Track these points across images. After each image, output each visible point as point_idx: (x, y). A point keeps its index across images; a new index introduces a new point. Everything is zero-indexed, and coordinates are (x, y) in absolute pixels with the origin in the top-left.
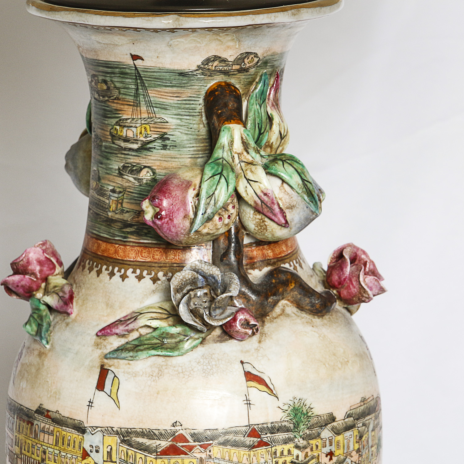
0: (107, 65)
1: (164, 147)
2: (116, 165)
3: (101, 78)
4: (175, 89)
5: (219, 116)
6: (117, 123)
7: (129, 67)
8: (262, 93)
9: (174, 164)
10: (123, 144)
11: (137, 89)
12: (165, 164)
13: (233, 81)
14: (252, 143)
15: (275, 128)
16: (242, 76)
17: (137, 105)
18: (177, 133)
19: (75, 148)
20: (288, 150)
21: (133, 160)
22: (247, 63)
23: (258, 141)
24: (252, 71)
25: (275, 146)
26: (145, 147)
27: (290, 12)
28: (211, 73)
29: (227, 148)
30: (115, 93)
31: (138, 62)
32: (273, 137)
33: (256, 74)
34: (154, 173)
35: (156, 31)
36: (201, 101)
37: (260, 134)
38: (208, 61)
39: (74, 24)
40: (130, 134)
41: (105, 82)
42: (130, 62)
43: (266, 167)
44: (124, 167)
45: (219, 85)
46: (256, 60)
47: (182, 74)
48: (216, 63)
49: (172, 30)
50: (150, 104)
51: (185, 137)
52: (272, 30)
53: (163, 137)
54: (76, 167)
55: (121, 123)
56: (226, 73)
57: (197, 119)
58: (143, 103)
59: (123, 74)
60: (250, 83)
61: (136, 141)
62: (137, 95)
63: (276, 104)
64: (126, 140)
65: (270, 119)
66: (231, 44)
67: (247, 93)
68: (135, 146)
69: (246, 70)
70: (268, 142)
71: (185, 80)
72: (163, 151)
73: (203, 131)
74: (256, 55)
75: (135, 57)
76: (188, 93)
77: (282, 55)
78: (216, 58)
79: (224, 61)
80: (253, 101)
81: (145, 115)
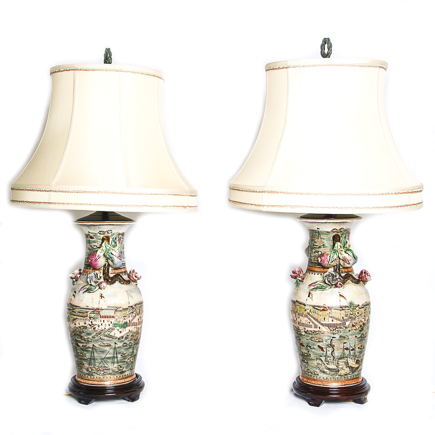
0: (312, 230)
1: (324, 247)
2: (314, 251)
3: (311, 233)
4: (326, 235)
5: (335, 241)
6: (314, 242)
7: (317, 231)
8: (345, 236)
9: (325, 251)
10: (315, 247)
11: (318, 235)
12: (324, 251)
13: (338, 234)
14: (342, 247)
15: (348, 244)
16: (341, 233)
17: (318, 238)
18: (326, 244)
19: (307, 248)
20: (350, 248)
21: (317, 250)
22: (342, 230)
23: (344, 247)
24: (343, 232)
25: (348, 248)
26: (320, 247)
27: (351, 220)
28: (334, 232)
29: (337, 247)
30: (314, 236)
31: (319, 230)
32: (347, 246)
33: (344, 233)
34: (321, 252)
35: (322, 223)
36: (332, 238)
37: (344, 245)
38: (333, 229)
39: (306, 222)
40: (317, 245)
41: (312, 234)
42: (317, 229)
43: (345, 252)
44: (315, 251)
45: (336, 235)
46: (344, 230)
47: (328, 232)
48: (335, 230)
49: (325, 223)
50: (321, 238)
51: (328, 245)
52: (347, 223)
53: (323, 245)
54: (307, 252)
55: (315, 242)
56: (337, 232)
57: (331, 241)
58: (319, 238)
59: (316, 232)
60: (343, 234)
61: (318, 246)
62: (318, 236)
63: (348, 239)
64: (316, 246)
65: (347, 242)
66: (338, 226)
67: (342, 237)
68: (318, 247)
69: (342, 232)
70: (346, 247)
71: (328, 233)
72: (324, 248)
73: (332, 244)
74: (344, 229)
75: (318, 229)
76: (329, 236)
77: (349, 229)
78: (335, 229)
79: (337, 230)
80: (343, 238)
81: (320, 241)
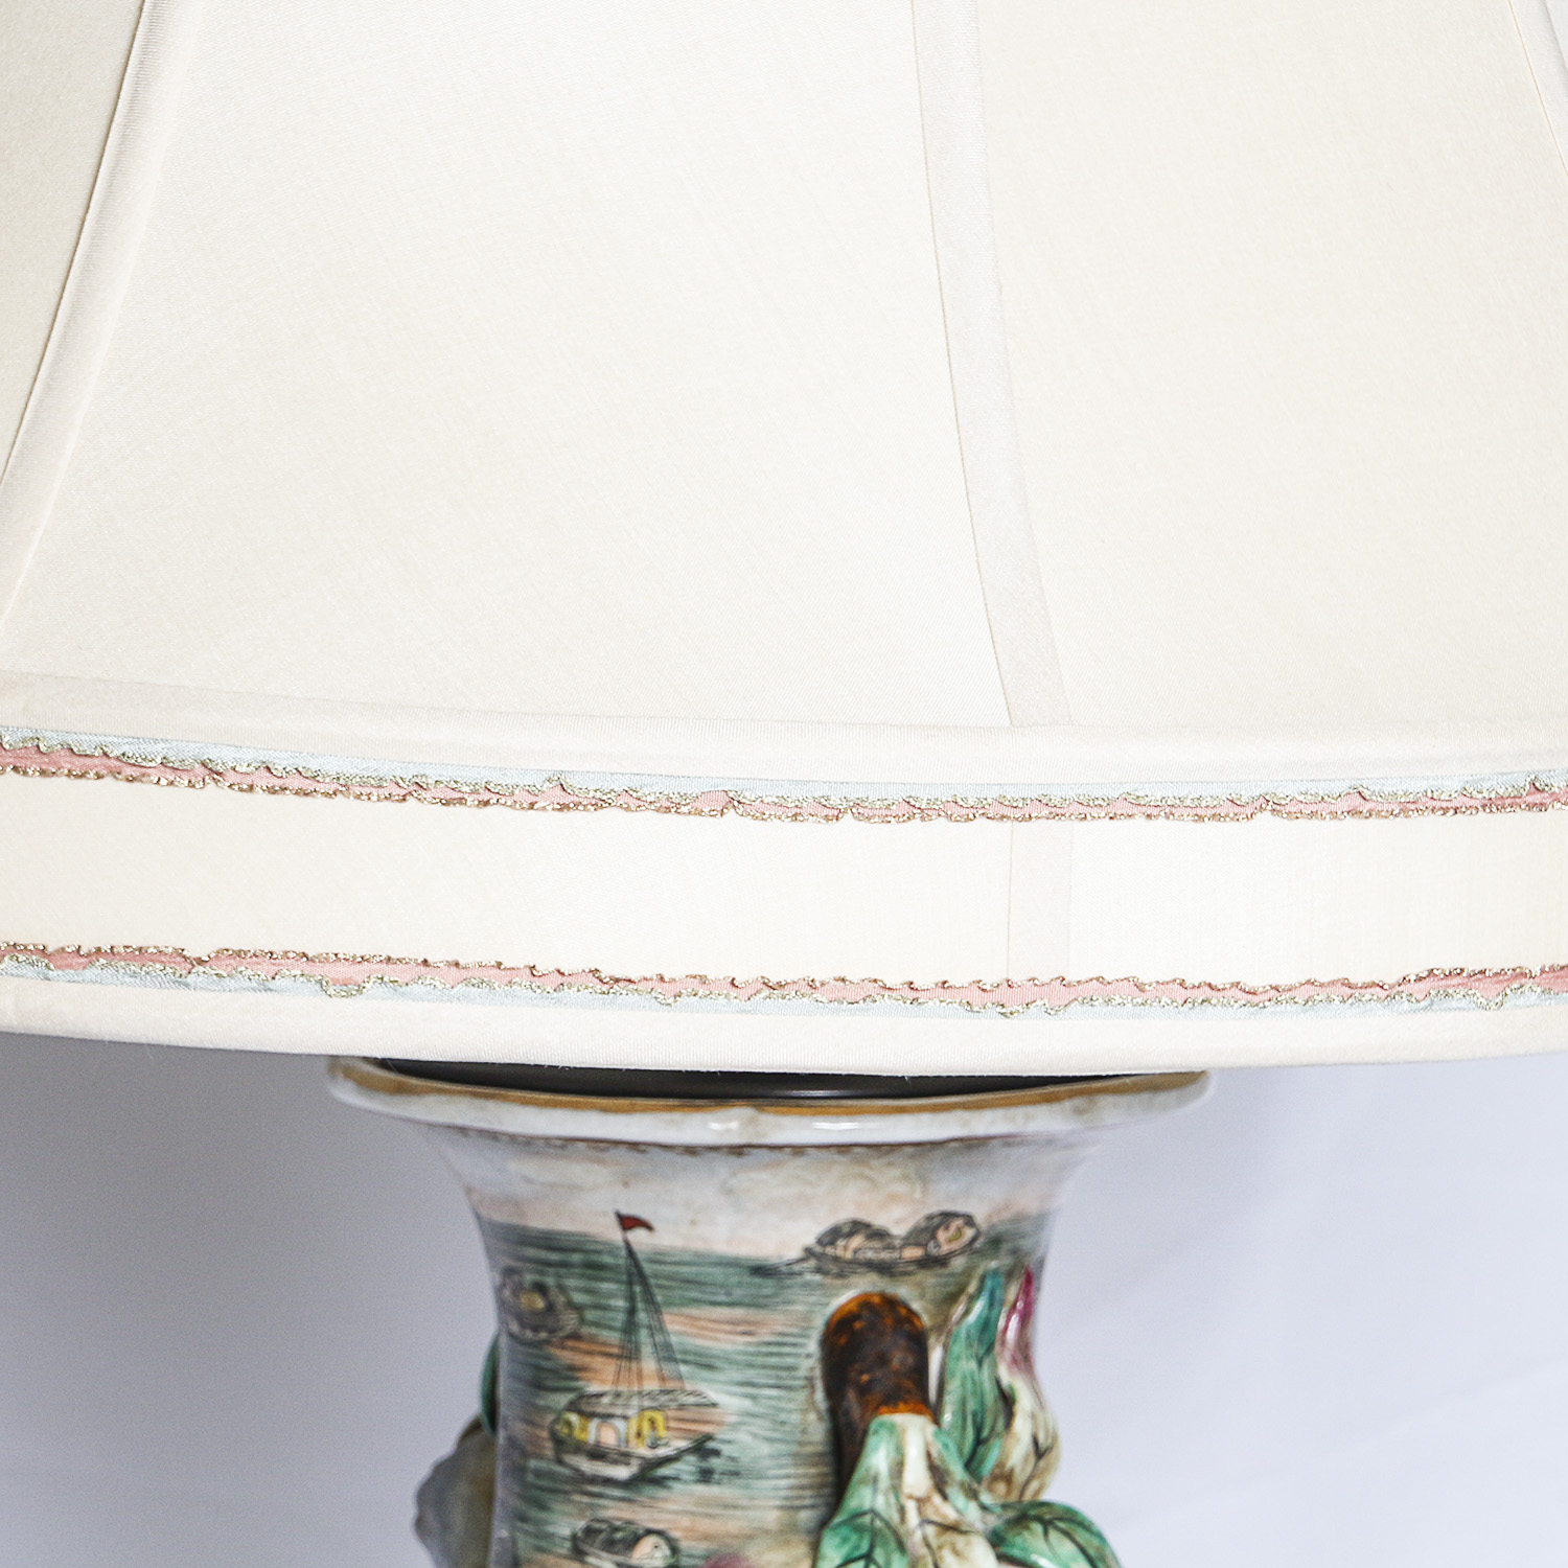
0: (548, 1241)
1: (706, 1476)
2: (565, 1524)
3: (529, 1278)
5: (864, 1391)
6: (573, 1407)
7: (611, 1250)
8: (986, 1325)
10: (587, 1466)
11: (632, 1312)
13: (903, 1291)
14: (957, 1471)
15: (1022, 1426)
16: (930, 1279)
17: (630, 1354)
19: (445, 1473)
20: (1058, 1490)
21: (615, 1511)
22: (945, 1241)
23: (971, 1463)
24: (958, 1263)
25: (1020, 1477)
26: (649, 1476)
27: (1068, 1104)
28: (843, 1269)
29: (885, 1482)
30: (570, 1321)
31: (638, 1237)
32: (1016, 1450)
33: (968, 1273)
34: (675, 1550)
35: (691, 1150)
36: (813, 1346)
37: (979, 1442)
38: (834, 1235)
39: (463, 1130)
40: (608, 1437)
41: (541, 1289)
42: (615, 1235)
43: (996, 1540)
44: (590, 1532)
45: (865, 1304)
46: (969, 1233)
47: (761, 1270)
48: (857, 1241)
49: (738, 1150)
50: (667, 1354)
51: (765, 1449)
52: (1016, 1152)
53: (702, 1448)
54: (446, 1527)
55: (584, 1406)
56: (884, 1269)
57: (802, 1396)
58: (647, 1350)
59: (594, 1268)
60: (952, 1299)
61: (624, 1457)
62: (630, 1327)
63: (1023, 1357)
64: (598, 1454)
65: (1007, 1400)
66: (901, 1188)
67: (943, 1326)
68: (622, 1472)
69: (941, 1261)
70: (1000, 1465)
71: (768, 1286)
73: (817, 1431)
74: (969, 1220)
75: (628, 1222)
76: (775, 1323)
78: (857, 1227)
79: (878, 1234)
80: (958, 1348)
81: (651, 1385)
